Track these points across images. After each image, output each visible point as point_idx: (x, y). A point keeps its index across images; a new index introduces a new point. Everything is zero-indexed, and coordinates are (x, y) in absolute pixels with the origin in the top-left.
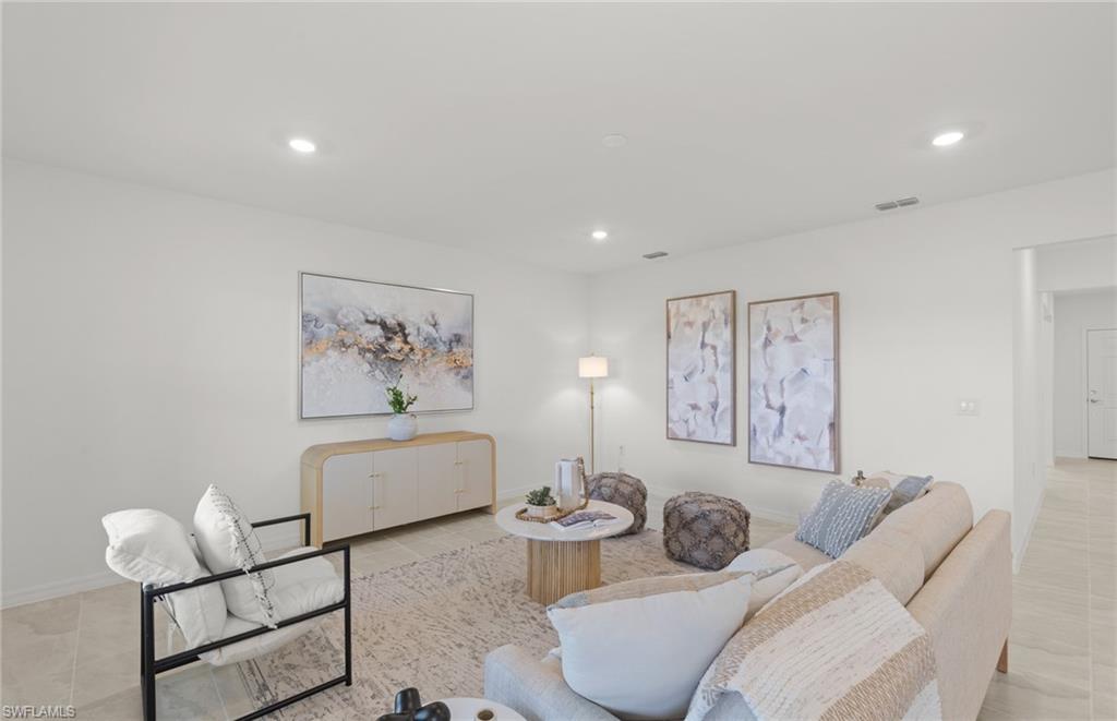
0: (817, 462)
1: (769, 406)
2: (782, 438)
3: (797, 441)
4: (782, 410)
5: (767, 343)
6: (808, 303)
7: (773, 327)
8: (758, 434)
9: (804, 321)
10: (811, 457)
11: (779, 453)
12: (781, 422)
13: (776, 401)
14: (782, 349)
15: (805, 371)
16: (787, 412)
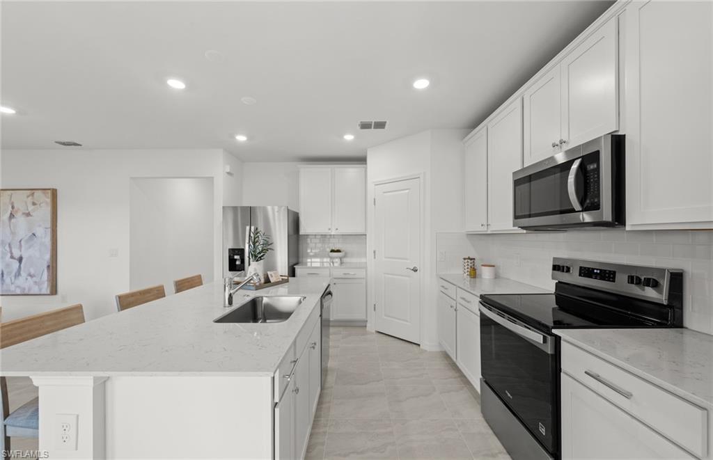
0: (40, 290)
1: (12, 257)
2: (20, 277)
3: (29, 278)
4: (20, 260)
5: (12, 216)
6: (37, 194)
7: (15, 205)
8: (5, 276)
9: (34, 204)
10: (37, 287)
11: (18, 287)
12: (20, 267)
13: (17, 254)
14: (20, 220)
15: (34, 235)
16: (23, 261)
